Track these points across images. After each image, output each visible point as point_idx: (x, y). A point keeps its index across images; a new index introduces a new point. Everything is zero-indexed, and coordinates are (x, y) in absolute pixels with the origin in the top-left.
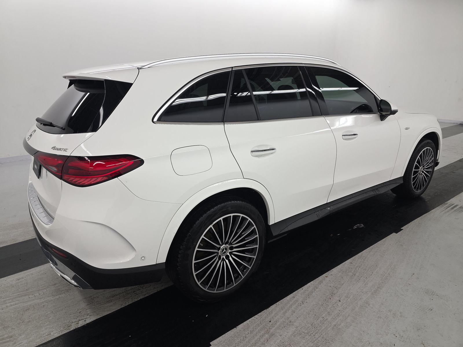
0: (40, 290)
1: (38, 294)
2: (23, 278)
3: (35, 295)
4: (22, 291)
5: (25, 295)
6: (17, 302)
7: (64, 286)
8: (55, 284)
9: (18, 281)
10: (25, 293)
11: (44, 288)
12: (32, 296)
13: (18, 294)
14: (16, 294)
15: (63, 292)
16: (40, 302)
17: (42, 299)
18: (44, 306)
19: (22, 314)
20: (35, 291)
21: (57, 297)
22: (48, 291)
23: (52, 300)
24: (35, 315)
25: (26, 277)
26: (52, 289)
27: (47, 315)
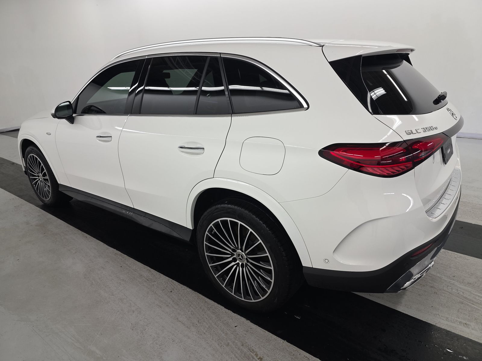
0: (450, 293)
1: (453, 290)
2: (460, 322)
3: (456, 291)
4: (468, 305)
5: (466, 298)
6: (477, 298)
7: (426, 279)
8: (432, 287)
9: (467, 323)
10: (465, 300)
11: (443, 291)
12: (460, 292)
13: (473, 305)
14: (475, 307)
15: (431, 275)
16: (455, 282)
17: (452, 283)
18: (454, 277)
19: (476, 283)
20: (454, 295)
21: (438, 275)
22: (443, 285)
23: (445, 276)
24: (465, 275)
25: (456, 321)
26: (437, 285)
27: (455, 268)
